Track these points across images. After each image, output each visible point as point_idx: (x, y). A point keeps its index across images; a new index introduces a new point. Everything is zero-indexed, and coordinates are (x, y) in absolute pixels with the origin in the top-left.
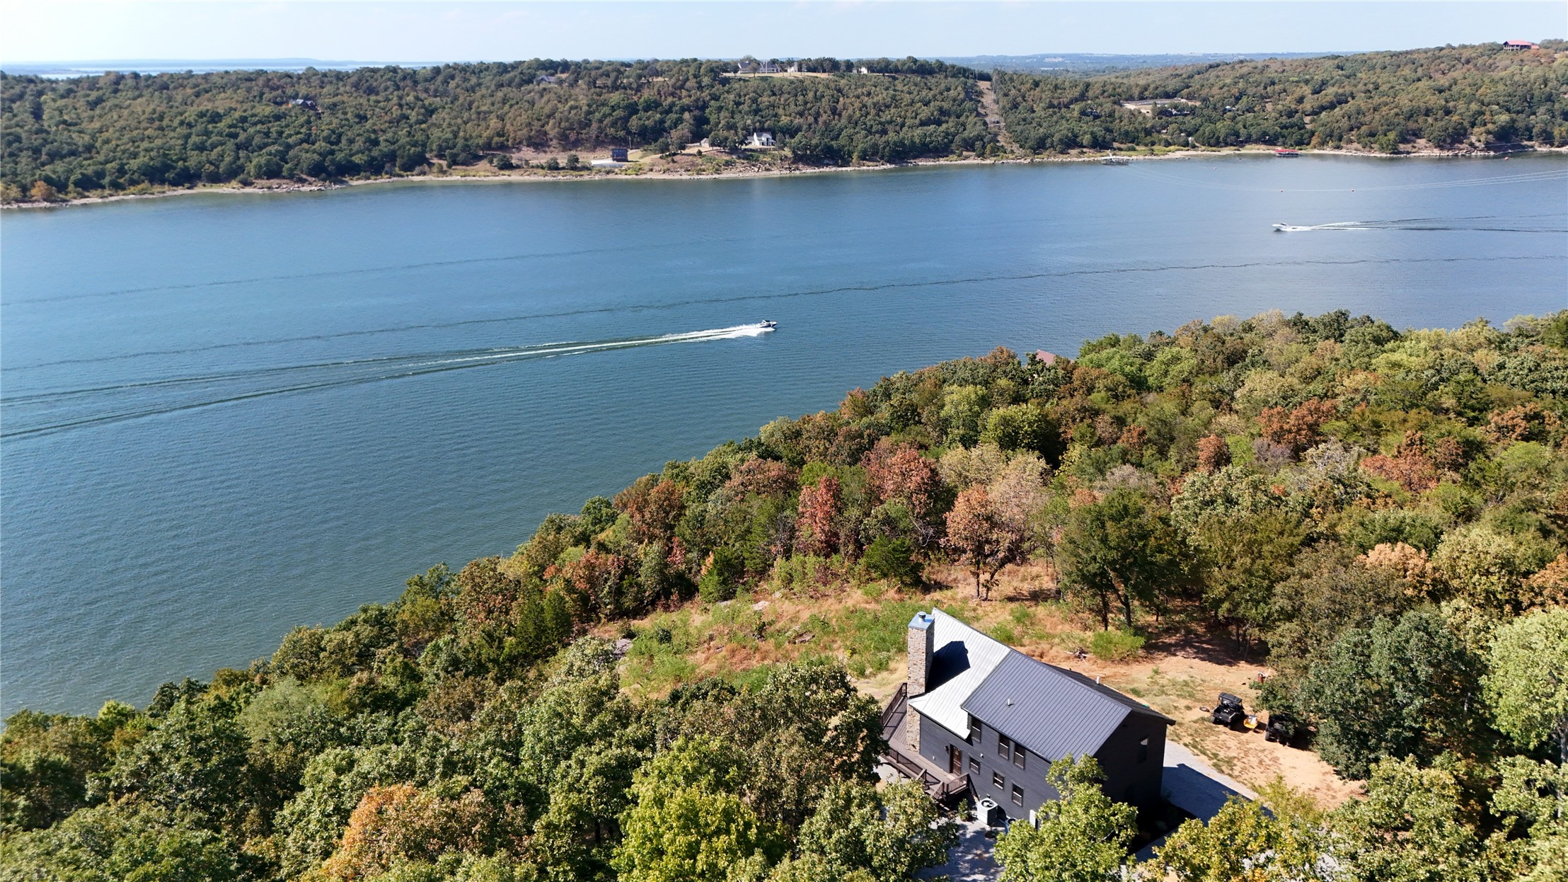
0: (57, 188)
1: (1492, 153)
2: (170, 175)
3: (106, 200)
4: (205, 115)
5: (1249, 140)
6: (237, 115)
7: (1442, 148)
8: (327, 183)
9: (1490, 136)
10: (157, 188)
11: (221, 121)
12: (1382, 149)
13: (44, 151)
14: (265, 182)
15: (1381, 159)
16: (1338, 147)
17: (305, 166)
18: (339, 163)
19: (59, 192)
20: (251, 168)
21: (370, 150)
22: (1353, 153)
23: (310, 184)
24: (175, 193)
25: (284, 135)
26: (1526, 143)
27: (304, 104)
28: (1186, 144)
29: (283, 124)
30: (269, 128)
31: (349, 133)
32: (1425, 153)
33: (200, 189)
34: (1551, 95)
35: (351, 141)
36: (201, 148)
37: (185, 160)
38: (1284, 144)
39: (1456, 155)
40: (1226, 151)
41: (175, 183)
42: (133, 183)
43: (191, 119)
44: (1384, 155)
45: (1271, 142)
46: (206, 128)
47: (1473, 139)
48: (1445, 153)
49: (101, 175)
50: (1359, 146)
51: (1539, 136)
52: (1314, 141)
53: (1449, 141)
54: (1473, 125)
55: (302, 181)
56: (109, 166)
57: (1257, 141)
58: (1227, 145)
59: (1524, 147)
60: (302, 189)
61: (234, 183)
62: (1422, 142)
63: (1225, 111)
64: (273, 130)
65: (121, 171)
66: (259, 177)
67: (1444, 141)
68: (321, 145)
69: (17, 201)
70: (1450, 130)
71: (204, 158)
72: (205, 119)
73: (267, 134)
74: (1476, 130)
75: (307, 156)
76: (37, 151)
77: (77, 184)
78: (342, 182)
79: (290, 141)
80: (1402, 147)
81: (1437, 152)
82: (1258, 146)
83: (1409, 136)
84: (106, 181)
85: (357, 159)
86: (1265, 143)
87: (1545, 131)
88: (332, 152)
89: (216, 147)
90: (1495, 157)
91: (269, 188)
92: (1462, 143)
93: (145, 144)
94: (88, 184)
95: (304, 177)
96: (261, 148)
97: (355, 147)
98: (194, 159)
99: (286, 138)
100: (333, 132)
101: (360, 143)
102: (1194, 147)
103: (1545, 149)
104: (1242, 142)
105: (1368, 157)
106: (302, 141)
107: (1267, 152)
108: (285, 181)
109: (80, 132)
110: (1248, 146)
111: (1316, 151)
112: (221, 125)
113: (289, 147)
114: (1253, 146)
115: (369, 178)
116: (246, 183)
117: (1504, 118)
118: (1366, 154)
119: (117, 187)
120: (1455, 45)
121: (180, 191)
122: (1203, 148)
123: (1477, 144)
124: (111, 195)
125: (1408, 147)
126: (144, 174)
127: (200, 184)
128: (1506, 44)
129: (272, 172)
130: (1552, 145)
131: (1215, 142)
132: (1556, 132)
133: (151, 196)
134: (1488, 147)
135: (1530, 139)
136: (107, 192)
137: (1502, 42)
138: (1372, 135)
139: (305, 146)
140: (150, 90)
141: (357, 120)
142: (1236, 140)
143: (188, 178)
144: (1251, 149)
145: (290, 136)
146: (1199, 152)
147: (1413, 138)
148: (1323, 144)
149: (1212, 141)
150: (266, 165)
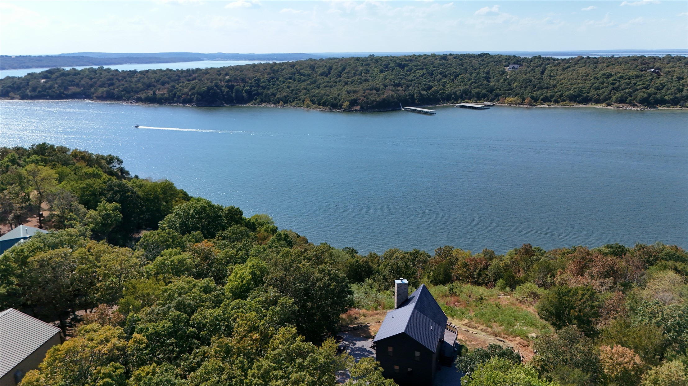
0: (535, 100)
2: (579, 99)
3: (550, 107)
4: (605, 75)
6: (619, 75)
8: (646, 107)
10: (572, 103)
11: (611, 77)
13: (537, 86)
14: (617, 105)
17: (638, 99)
18: (657, 98)
19: (534, 102)
20: (614, 98)
21: (676, 94)
23: (638, 107)
24: (578, 106)
25: (637, 85)
27: (654, 72)
29: (638, 80)
30: (631, 81)
31: (669, 85)
33: (589, 106)
35: (668, 89)
36: (597, 88)
37: (588, 93)
41: (580, 102)
42: (564, 101)
43: (599, 76)
46: (603, 80)
49: (552, 97)
55: (634, 105)
56: (557, 93)
60: (633, 109)
61: (604, 104)
64: (632, 82)
65: (561, 96)
66: (616, 102)
68: (652, 90)
69: (519, 104)
71: (596, 93)
72: (604, 76)
73: (628, 84)
75: (641, 95)
76: (535, 86)
77: (542, 100)
78: (655, 107)
79: (638, 87)
84: (553, 99)
85: (666, 98)
88: (655, 94)
89: (603, 88)
91: (618, 107)
93: (575, 86)
94: (546, 100)
95: (636, 103)
96: (623, 90)
97: (670, 92)
98: (593, 92)
99: (637, 86)
100: (662, 84)
101: (673, 90)
106: (644, 88)
108: (626, 105)
109: (554, 80)
112: (610, 79)
113: (637, 90)
115: (670, 107)
116: (609, 105)
119: (557, 102)
121: (581, 106)
124: (553, 105)
126: (569, 98)
127: (590, 104)
129: (622, 101)
133: (567, 107)
136: (552, 103)
139: (644, 90)
140: (590, 64)
141: (677, 79)
143: (586, 101)
145: (639, 85)
150: (620, 97)
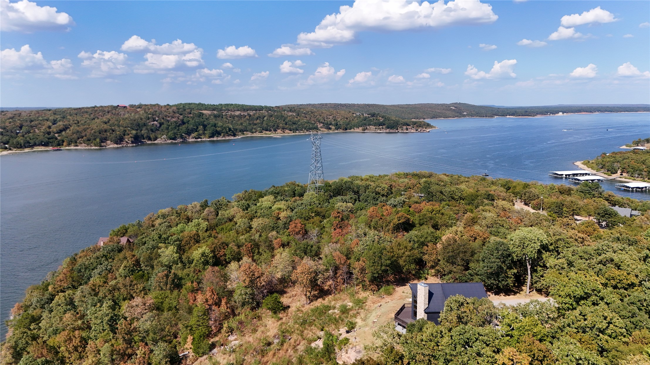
1: (134, 145)
5: (35, 145)
7: (117, 144)
9: (132, 139)
12: (95, 146)
15: (96, 149)
16: (77, 146)
22: (84, 148)
26: (143, 140)
28: (6, 148)
32: (111, 146)
34: (144, 124)
38: (52, 146)
39: (123, 146)
40: (27, 150)
44: (97, 148)
45: (46, 145)
47: (127, 140)
48: (119, 146)
50: (86, 145)
51: (146, 137)
52: (65, 144)
53: (119, 141)
54: (124, 135)
57: (39, 145)
58: (26, 147)
59: (143, 142)
62: (109, 142)
63: (17, 134)
67: (117, 141)
70: (118, 137)
74: (126, 137)
80: (102, 144)
81: (116, 146)
82: (41, 147)
83: (104, 140)
86: (43, 145)
87: (148, 136)
90: (135, 146)
92: (123, 141)
102: (10, 149)
103: (150, 142)
104: (32, 146)
105: (91, 149)
107: (46, 149)
110: (35, 147)
111: (67, 148)
114: (38, 147)
117: (134, 132)
118: (90, 148)
120: (98, 106)
122: (15, 149)
123: (129, 142)
125: (104, 144)
128: (118, 106)
130: (151, 141)
131: (20, 146)
132: (151, 136)
134: (132, 142)
135: (144, 139)
137: (117, 105)
138: (89, 140)
142: (29, 144)
144: (36, 149)
146: (14, 151)
147: (105, 141)
148: (69, 145)
149: (19, 146)
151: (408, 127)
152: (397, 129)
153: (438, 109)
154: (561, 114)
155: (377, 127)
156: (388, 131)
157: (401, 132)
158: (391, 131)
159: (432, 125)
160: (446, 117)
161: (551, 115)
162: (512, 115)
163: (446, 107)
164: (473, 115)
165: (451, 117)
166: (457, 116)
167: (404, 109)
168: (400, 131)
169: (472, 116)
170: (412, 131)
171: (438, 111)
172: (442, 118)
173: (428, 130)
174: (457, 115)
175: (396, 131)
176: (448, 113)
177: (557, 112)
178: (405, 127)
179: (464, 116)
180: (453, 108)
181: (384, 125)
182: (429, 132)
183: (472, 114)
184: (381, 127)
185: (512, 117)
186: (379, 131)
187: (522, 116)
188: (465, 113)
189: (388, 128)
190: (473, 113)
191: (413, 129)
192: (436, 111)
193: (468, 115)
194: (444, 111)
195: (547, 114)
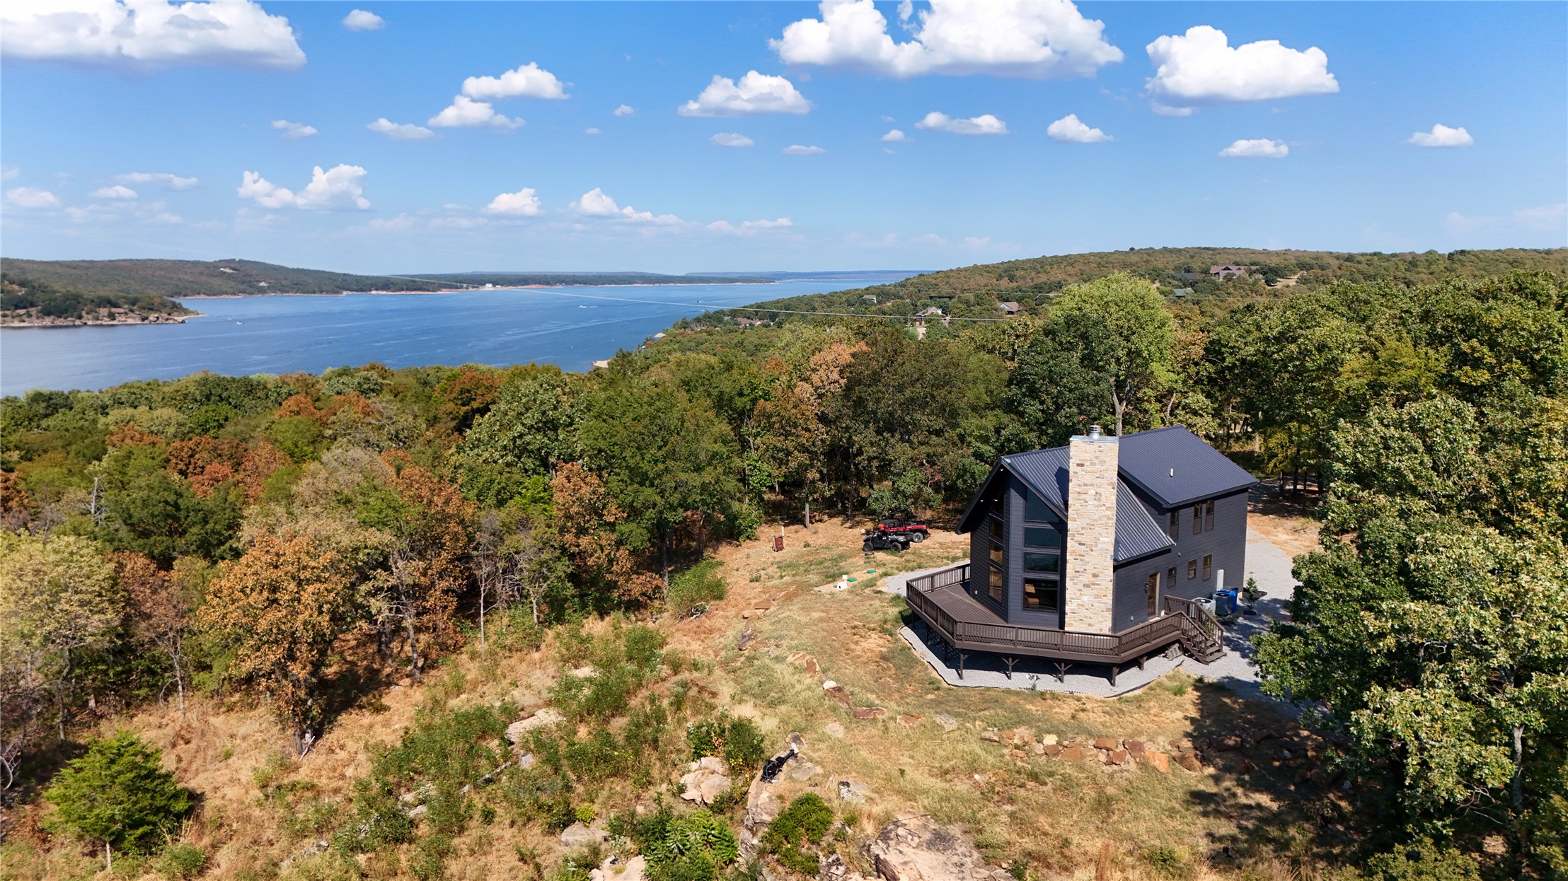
151: (113, 310)
152: (80, 317)
153: (186, 273)
154: (489, 286)
155: (7, 312)
156: (48, 321)
157: (93, 326)
158: (59, 322)
159: (184, 306)
160: (212, 292)
161: (471, 289)
162: (383, 289)
163: (212, 269)
164: (287, 289)
165: (226, 293)
166: (244, 292)
167: (78, 272)
168: (90, 323)
169: (282, 292)
170: (130, 321)
171: (187, 277)
172: (202, 296)
173: (180, 319)
174: (242, 287)
175: (78, 322)
176: (216, 282)
177: (483, 283)
178: (104, 311)
179: (262, 291)
180: (228, 270)
181: (32, 305)
182: (183, 322)
183: (282, 285)
184: (22, 311)
185: (384, 293)
186: (16, 324)
187: (408, 290)
188: (263, 284)
189: (49, 314)
190: (284, 282)
191: (131, 314)
192: (182, 276)
193: (272, 288)
194: (204, 278)
195: (462, 287)
